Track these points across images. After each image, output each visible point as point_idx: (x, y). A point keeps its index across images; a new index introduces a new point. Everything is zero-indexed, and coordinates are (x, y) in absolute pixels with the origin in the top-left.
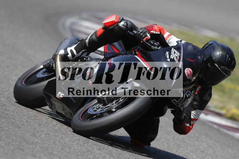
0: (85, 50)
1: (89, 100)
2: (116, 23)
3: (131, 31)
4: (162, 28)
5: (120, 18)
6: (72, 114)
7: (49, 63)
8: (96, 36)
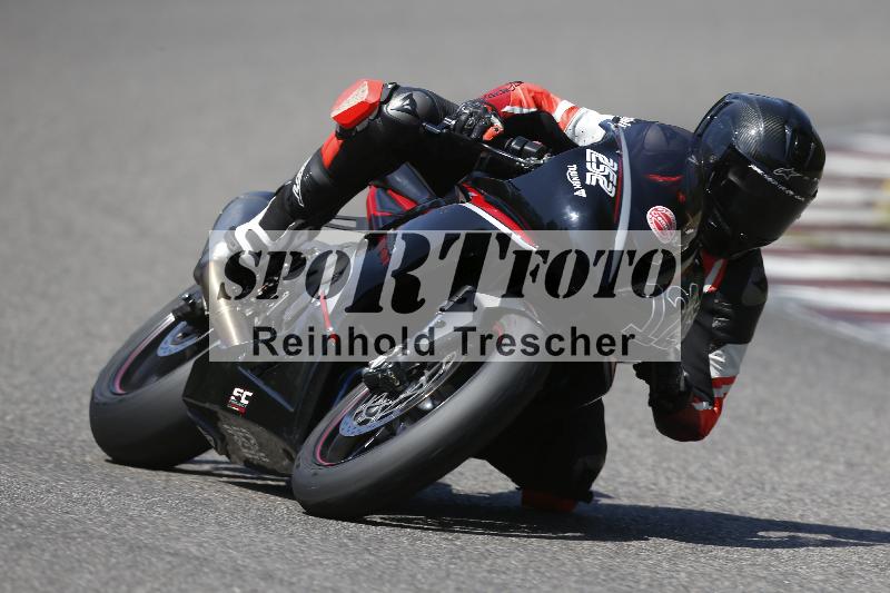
0: (300, 221)
2: (373, 106)
3: (436, 121)
4: (540, 90)
5: (384, 86)
6: (292, 452)
7: (189, 298)
8: (322, 165)
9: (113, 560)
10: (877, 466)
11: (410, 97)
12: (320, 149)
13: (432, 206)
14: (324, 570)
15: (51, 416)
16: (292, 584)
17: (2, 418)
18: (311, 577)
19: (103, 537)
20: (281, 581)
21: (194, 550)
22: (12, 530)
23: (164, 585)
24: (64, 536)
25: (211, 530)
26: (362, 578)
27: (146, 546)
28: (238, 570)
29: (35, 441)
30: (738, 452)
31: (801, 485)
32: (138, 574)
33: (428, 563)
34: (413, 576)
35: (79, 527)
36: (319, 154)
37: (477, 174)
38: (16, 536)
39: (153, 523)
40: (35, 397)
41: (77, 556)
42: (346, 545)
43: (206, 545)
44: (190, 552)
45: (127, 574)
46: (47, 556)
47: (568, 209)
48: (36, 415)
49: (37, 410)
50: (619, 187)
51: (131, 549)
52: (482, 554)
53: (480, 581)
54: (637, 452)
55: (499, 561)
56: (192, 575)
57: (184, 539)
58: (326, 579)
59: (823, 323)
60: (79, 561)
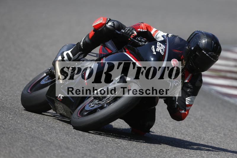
0: (82, 52)
1: (87, 98)
2: (103, 24)
3: (119, 30)
4: (148, 25)
5: (107, 19)
6: (72, 112)
7: (50, 70)
8: (89, 38)
9: (27, 140)
10: (232, 136)
11: (113, 23)
12: (89, 34)
13: (116, 52)
14: (83, 148)
15: (15, 100)
16: (74, 151)
17: (1, 99)
18: (79, 150)
19: (25, 133)
20: (71, 150)
21: (49, 139)
22: (1, 129)
23: (40, 148)
24: (15, 132)
25: (54, 134)
26: (93, 151)
27: (36, 137)
28: (60, 146)
29: (9, 106)
30: (195, 128)
31: (211, 139)
32: (34, 144)
33: (110, 149)
34: (106, 152)
35: (19, 130)
36: (88, 35)
37: (129, 45)
38: (2, 131)
39: (39, 131)
40: (10, 95)
41: (18, 138)
42: (89, 142)
43: (52, 138)
44: (48, 140)
45: (31, 144)
46: (10, 137)
47: (151, 57)
48: (10, 99)
49: (11, 98)
50: (165, 53)
51: (32, 137)
52: (125, 148)
53: (124, 155)
54: (169, 126)
55: (129, 150)
56: (48, 146)
57: (46, 136)
58: (83, 151)
59: (221, 96)
60: (18, 139)
